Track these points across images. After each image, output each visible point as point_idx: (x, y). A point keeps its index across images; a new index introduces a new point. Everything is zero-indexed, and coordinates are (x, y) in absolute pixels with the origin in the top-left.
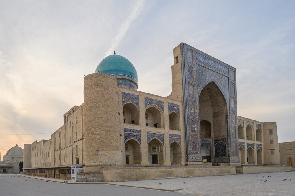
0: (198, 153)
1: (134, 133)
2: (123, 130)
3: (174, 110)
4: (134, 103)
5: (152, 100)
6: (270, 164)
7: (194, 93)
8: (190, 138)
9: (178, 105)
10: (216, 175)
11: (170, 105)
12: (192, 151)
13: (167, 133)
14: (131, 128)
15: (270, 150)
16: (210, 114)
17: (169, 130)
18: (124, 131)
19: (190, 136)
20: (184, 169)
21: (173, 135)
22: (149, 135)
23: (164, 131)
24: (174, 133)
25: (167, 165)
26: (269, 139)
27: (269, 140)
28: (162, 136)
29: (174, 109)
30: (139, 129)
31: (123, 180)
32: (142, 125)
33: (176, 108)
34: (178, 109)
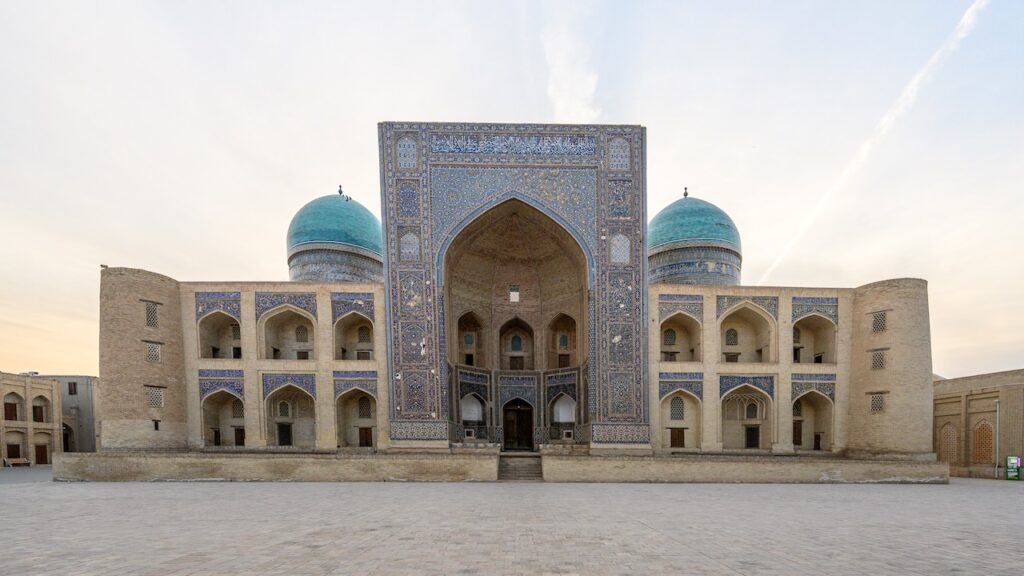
0: (430, 417)
1: (227, 379)
2: (197, 374)
3: (355, 309)
4: (229, 312)
5: (279, 295)
6: (868, 448)
7: (420, 250)
8: (399, 377)
9: (369, 294)
10: (393, 481)
11: (336, 298)
12: (403, 413)
13: (327, 371)
14: (218, 368)
15: (872, 393)
16: (575, 294)
17: (334, 362)
18: (200, 375)
19: (398, 371)
20: (259, 461)
21: (346, 372)
22: (267, 380)
23: (317, 366)
24: (350, 369)
25: (325, 448)
26: (867, 351)
27: (871, 354)
28: (309, 380)
29: (358, 307)
30: (240, 368)
31: (80, 478)
32: (248, 358)
33: (360, 302)
34: (370, 304)
